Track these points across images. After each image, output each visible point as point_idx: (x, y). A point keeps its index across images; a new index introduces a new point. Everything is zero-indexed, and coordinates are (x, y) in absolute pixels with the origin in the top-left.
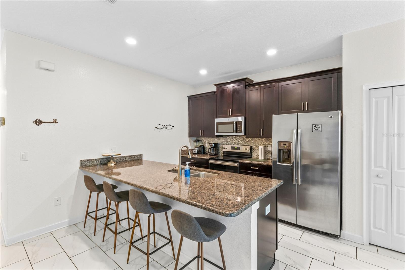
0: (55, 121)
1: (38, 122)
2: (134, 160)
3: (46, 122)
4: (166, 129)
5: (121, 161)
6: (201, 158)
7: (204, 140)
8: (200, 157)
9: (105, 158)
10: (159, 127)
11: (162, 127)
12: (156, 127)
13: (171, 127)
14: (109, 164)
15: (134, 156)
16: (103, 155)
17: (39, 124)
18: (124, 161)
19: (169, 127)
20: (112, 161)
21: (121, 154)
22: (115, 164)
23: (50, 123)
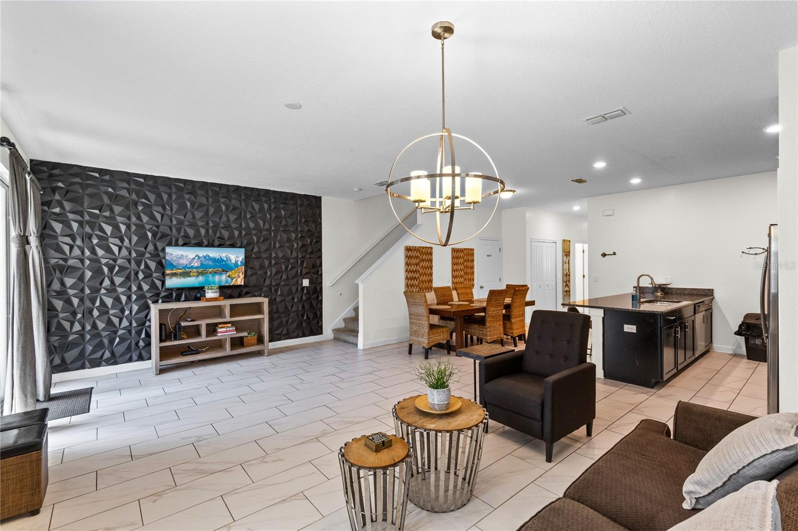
0: (614, 254)
1: (604, 255)
2: (697, 295)
3: (609, 255)
5: (678, 294)
11: (762, 251)
12: (744, 252)
14: (655, 294)
17: (605, 257)
22: (661, 294)
23: (611, 255)
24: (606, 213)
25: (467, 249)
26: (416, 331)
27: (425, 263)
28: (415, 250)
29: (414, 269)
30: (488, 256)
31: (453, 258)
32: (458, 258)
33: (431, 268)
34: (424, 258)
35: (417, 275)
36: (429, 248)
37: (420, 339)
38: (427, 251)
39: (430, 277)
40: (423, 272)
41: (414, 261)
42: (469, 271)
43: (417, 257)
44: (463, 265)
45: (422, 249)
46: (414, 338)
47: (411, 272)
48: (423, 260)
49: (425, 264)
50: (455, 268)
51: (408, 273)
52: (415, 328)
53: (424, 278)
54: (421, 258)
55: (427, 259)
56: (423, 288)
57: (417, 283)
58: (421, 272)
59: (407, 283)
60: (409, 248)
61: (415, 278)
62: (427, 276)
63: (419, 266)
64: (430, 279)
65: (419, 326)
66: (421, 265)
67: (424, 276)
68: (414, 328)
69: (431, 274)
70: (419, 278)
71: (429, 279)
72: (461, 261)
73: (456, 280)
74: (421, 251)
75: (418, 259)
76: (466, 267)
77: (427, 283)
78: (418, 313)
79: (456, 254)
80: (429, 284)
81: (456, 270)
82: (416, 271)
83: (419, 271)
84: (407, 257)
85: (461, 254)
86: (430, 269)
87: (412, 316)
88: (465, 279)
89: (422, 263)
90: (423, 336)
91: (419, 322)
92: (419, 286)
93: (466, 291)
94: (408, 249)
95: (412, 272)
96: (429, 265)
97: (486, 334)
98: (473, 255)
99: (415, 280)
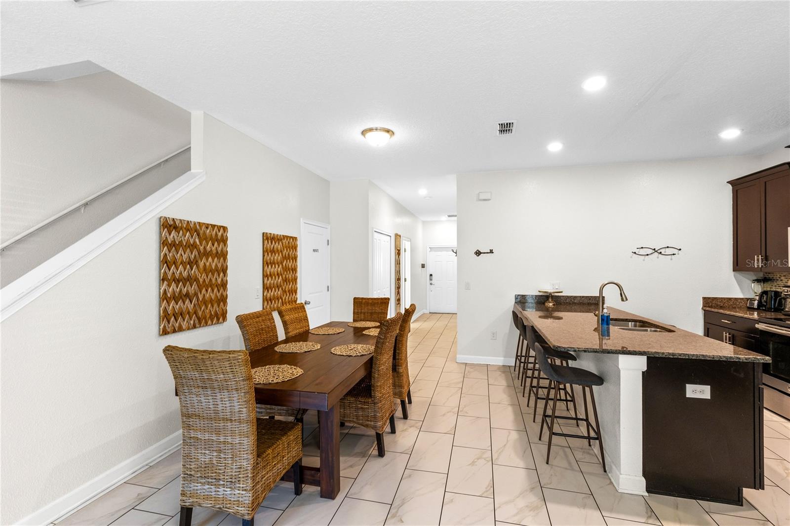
0: (491, 252)
1: (478, 253)
2: (588, 304)
3: (484, 253)
4: (660, 255)
5: (567, 303)
6: (742, 317)
7: (783, 278)
8: (741, 315)
9: (544, 296)
10: (642, 252)
11: (651, 251)
12: (635, 253)
13: (675, 251)
14: (546, 304)
15: (588, 297)
16: (539, 291)
17: (479, 255)
18: (571, 302)
19: (669, 251)
20: (550, 300)
21: (562, 292)
22: (553, 305)
23: (488, 253)
24: (482, 197)
25: (287, 237)
26: (209, 466)
27: (210, 259)
28: (188, 230)
29: (185, 274)
30: (314, 250)
31: (265, 251)
32: (273, 251)
33: (224, 270)
34: (208, 248)
35: (192, 289)
36: (219, 227)
37: (224, 492)
38: (216, 235)
39: (221, 290)
40: (207, 281)
41: (185, 255)
42: (290, 276)
43: (193, 246)
44: (281, 266)
45: (203, 228)
46: (199, 486)
47: (177, 281)
48: (207, 254)
49: (212, 262)
50: (269, 270)
51: (169, 285)
52: (204, 457)
53: (209, 294)
54: (202, 248)
55: (214, 252)
56: (205, 318)
57: (191, 307)
58: (201, 280)
59: (165, 310)
60: (172, 223)
61: (187, 295)
62: (216, 290)
63: (198, 267)
64: (222, 294)
65: (220, 451)
66: (201, 264)
67: (210, 289)
68: (202, 458)
69: (224, 285)
70: (196, 294)
71: (219, 295)
72: (278, 257)
73: (270, 294)
74: (201, 232)
75: (195, 252)
76: (286, 269)
77: (216, 305)
78: (216, 412)
79: (269, 245)
80: (219, 306)
81: (271, 275)
82: (189, 280)
83: (197, 280)
84: (164, 243)
85: (278, 246)
86: (222, 274)
87: (192, 421)
88: (284, 291)
89: (204, 260)
90: (232, 482)
91: (222, 439)
92: (196, 313)
93: (296, 315)
94: (168, 225)
95: (179, 281)
96: (219, 265)
97: (375, 417)
98: (295, 248)
99: (187, 301)
